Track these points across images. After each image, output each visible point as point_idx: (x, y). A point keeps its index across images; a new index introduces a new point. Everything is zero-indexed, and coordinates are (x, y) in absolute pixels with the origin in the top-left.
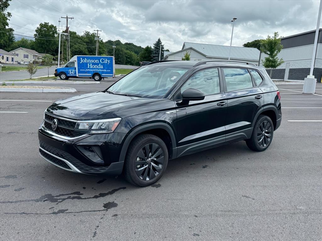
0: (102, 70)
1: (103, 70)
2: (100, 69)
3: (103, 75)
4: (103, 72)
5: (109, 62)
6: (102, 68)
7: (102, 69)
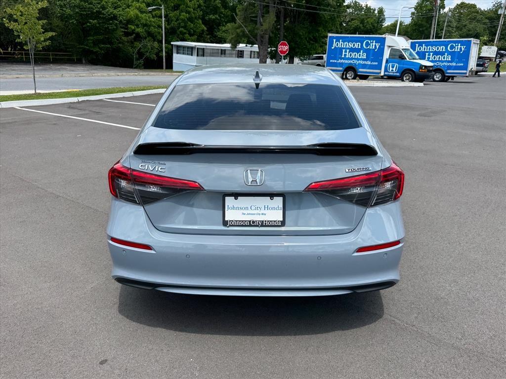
0: (448, 64)
1: (451, 64)
2: (445, 61)
3: (448, 71)
4: (449, 68)
5: (463, 49)
6: (450, 60)
7: (449, 62)
